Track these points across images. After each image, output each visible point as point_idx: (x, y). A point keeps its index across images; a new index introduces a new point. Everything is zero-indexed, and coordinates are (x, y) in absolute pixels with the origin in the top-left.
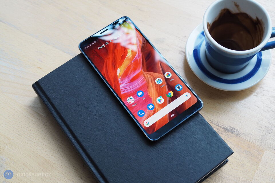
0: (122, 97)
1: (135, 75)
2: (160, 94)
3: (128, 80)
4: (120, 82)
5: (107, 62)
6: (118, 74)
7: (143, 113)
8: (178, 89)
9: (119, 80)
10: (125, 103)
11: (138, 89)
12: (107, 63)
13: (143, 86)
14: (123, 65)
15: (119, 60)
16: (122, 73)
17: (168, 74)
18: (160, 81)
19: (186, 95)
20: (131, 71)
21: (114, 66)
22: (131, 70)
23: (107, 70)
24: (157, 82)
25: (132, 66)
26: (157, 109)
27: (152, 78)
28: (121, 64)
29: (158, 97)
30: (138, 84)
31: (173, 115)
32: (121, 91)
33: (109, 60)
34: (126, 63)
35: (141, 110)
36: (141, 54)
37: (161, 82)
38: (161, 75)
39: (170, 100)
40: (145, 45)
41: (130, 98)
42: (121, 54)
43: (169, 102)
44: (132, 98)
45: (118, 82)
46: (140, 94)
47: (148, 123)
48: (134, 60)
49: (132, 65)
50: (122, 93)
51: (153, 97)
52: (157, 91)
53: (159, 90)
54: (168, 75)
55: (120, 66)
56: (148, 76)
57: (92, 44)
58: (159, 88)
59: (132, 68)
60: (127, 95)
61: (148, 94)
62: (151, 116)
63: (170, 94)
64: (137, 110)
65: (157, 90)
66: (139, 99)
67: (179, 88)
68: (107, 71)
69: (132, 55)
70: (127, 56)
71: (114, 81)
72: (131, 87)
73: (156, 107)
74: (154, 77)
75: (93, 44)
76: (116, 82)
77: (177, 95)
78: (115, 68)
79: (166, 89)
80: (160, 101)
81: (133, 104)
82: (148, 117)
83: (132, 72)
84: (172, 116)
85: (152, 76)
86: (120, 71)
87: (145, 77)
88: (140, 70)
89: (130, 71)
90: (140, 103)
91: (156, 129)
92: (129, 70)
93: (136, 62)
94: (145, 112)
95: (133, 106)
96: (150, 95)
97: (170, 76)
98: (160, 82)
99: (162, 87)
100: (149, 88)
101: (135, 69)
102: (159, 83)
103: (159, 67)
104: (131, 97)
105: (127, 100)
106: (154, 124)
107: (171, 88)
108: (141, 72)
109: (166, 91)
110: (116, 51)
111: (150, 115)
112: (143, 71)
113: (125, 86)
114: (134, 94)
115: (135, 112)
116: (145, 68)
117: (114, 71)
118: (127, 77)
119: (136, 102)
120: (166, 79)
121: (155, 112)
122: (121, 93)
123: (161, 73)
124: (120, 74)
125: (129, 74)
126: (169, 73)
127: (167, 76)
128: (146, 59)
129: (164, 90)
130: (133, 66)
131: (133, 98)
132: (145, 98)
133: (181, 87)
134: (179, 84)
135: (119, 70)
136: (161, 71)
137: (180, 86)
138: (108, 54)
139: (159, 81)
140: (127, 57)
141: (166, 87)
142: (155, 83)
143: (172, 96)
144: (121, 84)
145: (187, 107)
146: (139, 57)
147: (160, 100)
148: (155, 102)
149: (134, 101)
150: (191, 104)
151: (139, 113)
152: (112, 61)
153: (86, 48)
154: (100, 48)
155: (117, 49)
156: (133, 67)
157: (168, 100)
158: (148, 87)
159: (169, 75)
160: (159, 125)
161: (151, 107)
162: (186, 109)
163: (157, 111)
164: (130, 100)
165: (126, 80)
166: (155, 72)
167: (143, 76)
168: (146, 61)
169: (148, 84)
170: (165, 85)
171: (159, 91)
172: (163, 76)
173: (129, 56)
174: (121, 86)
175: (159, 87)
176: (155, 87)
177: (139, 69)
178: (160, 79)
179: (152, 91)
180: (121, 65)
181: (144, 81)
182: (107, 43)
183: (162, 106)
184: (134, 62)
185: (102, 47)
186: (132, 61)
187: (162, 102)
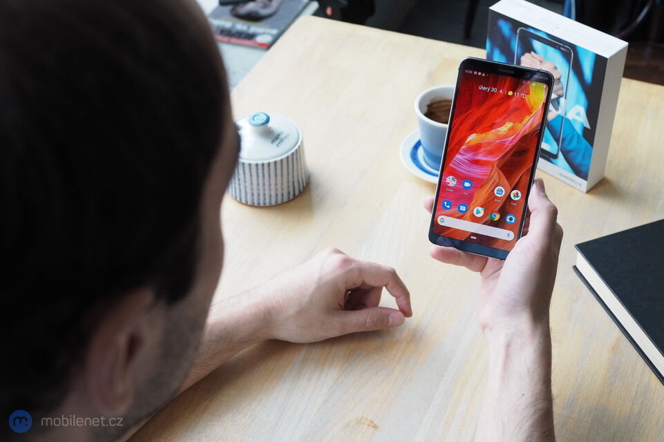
0: (447, 169)
1: (484, 159)
2: (486, 205)
3: (472, 157)
4: (461, 151)
5: (472, 113)
6: (468, 140)
7: (448, 207)
8: (508, 220)
9: (463, 147)
10: (443, 177)
11: (470, 177)
12: (470, 114)
13: (478, 179)
14: (483, 135)
15: (486, 125)
16: (474, 143)
17: (517, 194)
18: (500, 192)
19: (508, 234)
20: (485, 151)
21: (474, 126)
22: (486, 149)
23: (461, 124)
24: (497, 190)
26: (467, 217)
27: (497, 180)
28: (483, 131)
29: (481, 207)
30: (477, 172)
31: (475, 238)
32: (453, 161)
33: (476, 113)
34: (490, 136)
36: (515, 142)
37: (501, 194)
38: (509, 187)
39: (489, 222)
40: (532, 136)
42: (496, 120)
44: (454, 180)
45: (459, 149)
46: (467, 184)
47: (444, 221)
49: (493, 145)
50: (451, 165)
51: (476, 201)
52: (486, 200)
53: (489, 201)
54: (516, 195)
55: (480, 133)
56: (496, 174)
57: (478, 73)
58: (492, 199)
59: (489, 148)
60: (454, 173)
61: (475, 192)
63: (495, 216)
64: (446, 198)
65: (488, 198)
66: (460, 188)
67: (511, 219)
69: (505, 133)
70: (498, 129)
71: (456, 144)
72: (467, 168)
73: (468, 214)
74: (500, 182)
76: (457, 147)
77: (498, 224)
78: (472, 130)
79: (496, 207)
80: (478, 213)
81: (450, 188)
82: (450, 215)
83: (485, 153)
84: (472, 237)
85: (499, 178)
86: (473, 138)
87: (491, 171)
88: (494, 159)
90: (457, 193)
91: (444, 233)
92: (484, 148)
93: (500, 146)
94: (452, 207)
95: (447, 189)
96: (475, 197)
97: (517, 199)
98: (499, 194)
100: (482, 188)
101: (490, 153)
102: (497, 193)
103: (518, 176)
105: (449, 178)
106: (448, 228)
107: (504, 212)
108: (494, 162)
109: (494, 209)
110: (494, 110)
111: (453, 216)
112: (496, 163)
113: (460, 160)
114: (461, 178)
115: (443, 197)
116: (502, 163)
117: (469, 132)
119: (454, 189)
120: (509, 196)
121: (460, 218)
123: (511, 185)
124: (471, 141)
125: (479, 152)
126: (520, 194)
127: (514, 196)
128: (515, 153)
129: (494, 207)
130: (493, 147)
131: (456, 181)
132: (467, 194)
133: (513, 221)
134: (515, 216)
135: (475, 136)
136: (514, 184)
137: (514, 219)
138: (482, 105)
140: (497, 131)
141: (499, 205)
142: (493, 190)
143: (495, 220)
144: (460, 154)
145: (496, 246)
146: (511, 141)
147: (479, 212)
148: (471, 208)
149: (454, 186)
151: (446, 203)
152: (477, 119)
153: (467, 71)
154: (482, 88)
155: (498, 108)
156: (491, 148)
157: (486, 220)
158: (482, 185)
159: (516, 197)
160: (451, 233)
161: (463, 208)
162: (492, 247)
163: (464, 220)
164: (451, 181)
165: (469, 156)
166: (508, 178)
167: (491, 168)
168: (512, 156)
169: (487, 183)
170: (501, 202)
171: (487, 202)
172: (509, 191)
173: (499, 131)
174: (458, 156)
175: (492, 197)
176: (489, 193)
177: (496, 157)
178: (503, 190)
179: (482, 195)
180: (482, 133)
181: (486, 175)
182: (494, 90)
183: (474, 219)
184: (500, 143)
185: (485, 88)
186: (498, 141)
187: (479, 215)
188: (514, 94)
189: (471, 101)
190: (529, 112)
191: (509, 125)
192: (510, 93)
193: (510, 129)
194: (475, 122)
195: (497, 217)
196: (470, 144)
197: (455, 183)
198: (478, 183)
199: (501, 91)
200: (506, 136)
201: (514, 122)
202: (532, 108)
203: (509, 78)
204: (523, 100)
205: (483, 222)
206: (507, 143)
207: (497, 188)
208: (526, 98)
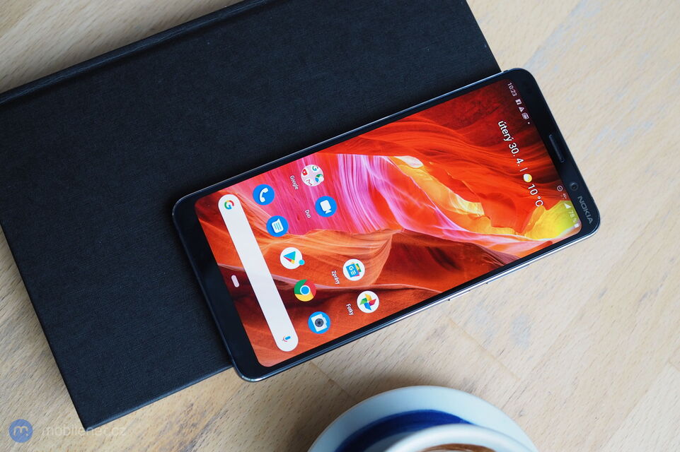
0: (327, 154)
1: (392, 206)
2: (312, 263)
3: (379, 183)
4: (376, 158)
5: (452, 136)
6: (403, 159)
7: (262, 200)
8: (314, 319)
9: (385, 158)
10: (309, 157)
11: (342, 202)
12: (448, 135)
13: (349, 218)
14: (431, 178)
15: (450, 171)
16: (405, 171)
17: (372, 303)
18: (354, 272)
19: (289, 338)
20: (405, 198)
21: (433, 154)
22: (411, 198)
23: (425, 130)
24: (353, 265)
25: (421, 205)
26: (268, 244)
27: (371, 252)
28: (436, 174)
29: (303, 255)
30: (360, 208)
31: (237, 284)
32: (349, 156)
33: (457, 143)
34: (436, 190)
35: (275, 196)
36: (456, 238)
37: (351, 276)
38: (373, 281)
39: (286, 288)
40: (486, 258)
41: (318, 176)
42: (470, 183)
43: (280, 282)
44: (317, 180)
45: (377, 152)
46: (326, 206)
47: (230, 208)
48: (440, 214)
49: (424, 204)
50: (340, 157)
51: (307, 241)
52: (323, 257)
53: (324, 263)
54: (368, 303)
55: (429, 170)
56: (380, 244)
57: (520, 106)
58: (331, 266)
59: (415, 201)
60: (330, 171)
61: (321, 228)
62: (248, 219)
63: (305, 291)
64: (276, 185)
65: (328, 258)
66: (311, 199)
67: (319, 323)
68: (420, 131)
69: (459, 212)
70: (457, 196)
71: (382, 143)
72: (354, 187)
73: (274, 243)
74: (371, 261)
75: (521, 109)
76: (379, 147)
77: (297, 310)
78: (426, 154)
79: (323, 283)
80: (290, 258)
81: (299, 180)
82: (248, 213)
83: (401, 200)
84: (234, 278)
85: (377, 254)
86: (412, 165)
87: (378, 232)
88: (403, 223)
89: (405, 194)
90: (297, 199)
91: (207, 224)
92: (410, 194)
93: (430, 218)
94: (267, 207)
95: (292, 178)
96: (313, 234)
97: (362, 307)
98: (349, 271)
99: (334, 274)
100: (339, 236)
101: (409, 210)
102: (348, 268)
103: (403, 281)
104: (321, 179)
105: (315, 167)
106: (221, 223)
107: (323, 301)
108: (398, 226)
109: (316, 282)
111: (252, 218)
112: (399, 231)
113: (360, 169)
114: (330, 188)
115: (273, 179)
116: (405, 241)
117: (418, 150)
118: (389, 183)
119: (302, 190)
120: (358, 292)
121: (257, 232)
122: (341, 155)
123: (379, 280)
124: (404, 163)
125: (397, 189)
126: (374, 307)
127: (365, 299)
128: (437, 249)
129: (320, 279)
130: (421, 208)
131: (319, 183)
132: (309, 216)
133: (318, 329)
134: (331, 326)
135: (418, 165)
136: (384, 285)
137: (324, 327)
138: (477, 144)
139: (355, 269)
140: (454, 198)
141: (329, 285)
142: (350, 258)
143: (298, 296)
144: (371, 160)
145: (251, 331)
146: (452, 231)
147: (292, 259)
148: (289, 241)
149: (307, 183)
150: (256, 344)
151: (265, 190)
153: (511, 86)
154: (503, 127)
155: (489, 173)
156: (419, 205)
157: (286, 282)
158: (342, 233)
159: (366, 305)
160: (216, 235)
161: (278, 226)
162: (244, 325)
163: (258, 242)
164: (312, 174)
165: (378, 178)
166: (387, 267)
167: (383, 228)
168: (428, 248)
169: (353, 238)
170: (337, 284)
171: (320, 262)
172: (367, 285)
173: (456, 202)
174: (364, 159)
175: (334, 264)
176: (337, 252)
177: (408, 222)
178: (362, 274)
179: (324, 243)
180: (431, 173)
181: (365, 228)
182: (514, 148)
183: (273, 261)
184: (435, 215)
185: (505, 131)
186: (437, 209)
187: (285, 263)
188: (529, 184)
189: (470, 123)
190: (520, 229)
191: (476, 209)
192: (528, 178)
193: (471, 216)
194: (441, 151)
195: (305, 296)
196: (400, 167)
197: (314, 184)
198: (342, 223)
199: (520, 161)
200: (455, 217)
201: (486, 215)
202: (530, 229)
203: (548, 160)
204: (531, 204)
205: (281, 278)
206: (446, 227)
207: (356, 261)
208: (539, 208)
